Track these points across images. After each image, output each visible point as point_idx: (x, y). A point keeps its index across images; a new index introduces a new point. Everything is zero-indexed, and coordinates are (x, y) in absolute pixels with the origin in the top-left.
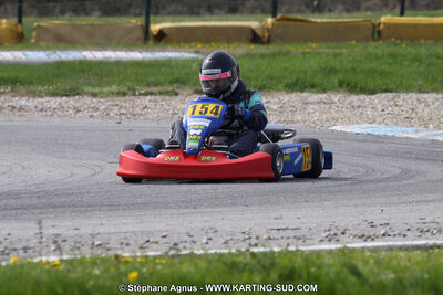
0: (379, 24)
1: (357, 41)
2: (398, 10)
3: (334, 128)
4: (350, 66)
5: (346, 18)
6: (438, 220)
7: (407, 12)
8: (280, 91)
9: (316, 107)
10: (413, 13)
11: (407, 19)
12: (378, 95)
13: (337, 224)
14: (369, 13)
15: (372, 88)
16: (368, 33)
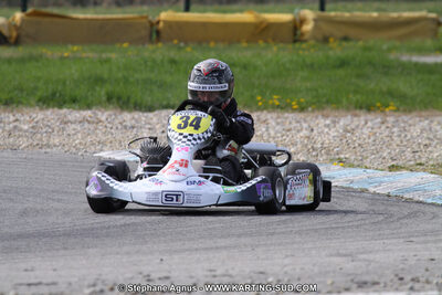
0: (158, 22)
1: (131, 43)
2: (182, 5)
3: (101, 154)
4: (120, 75)
5: (117, 14)
6: (231, 272)
7: (193, 7)
8: (31, 106)
9: (78, 127)
10: (201, 7)
11: (193, 16)
12: (156, 112)
13: (103, 277)
14: (145, 8)
15: (149, 103)
16: (145, 33)
